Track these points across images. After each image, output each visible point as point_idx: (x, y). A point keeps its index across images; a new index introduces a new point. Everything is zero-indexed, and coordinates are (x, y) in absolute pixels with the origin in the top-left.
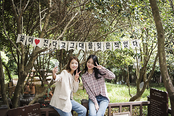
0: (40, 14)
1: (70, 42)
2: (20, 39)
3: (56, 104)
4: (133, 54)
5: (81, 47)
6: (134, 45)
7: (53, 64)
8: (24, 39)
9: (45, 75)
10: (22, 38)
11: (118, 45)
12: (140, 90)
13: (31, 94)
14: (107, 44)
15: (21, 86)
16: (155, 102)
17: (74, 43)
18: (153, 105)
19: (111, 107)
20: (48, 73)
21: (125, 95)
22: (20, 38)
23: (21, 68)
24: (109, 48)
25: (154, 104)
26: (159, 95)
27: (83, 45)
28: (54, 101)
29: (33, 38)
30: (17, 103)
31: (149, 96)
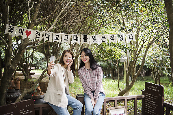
1: (64, 34)
2: (9, 30)
3: (50, 100)
4: (124, 48)
5: (75, 39)
6: (130, 39)
7: (36, 58)
8: (13, 30)
9: (29, 69)
10: (11, 29)
11: (113, 39)
12: (130, 84)
13: (15, 90)
14: (103, 37)
15: (8, 80)
16: (150, 96)
17: (68, 36)
18: (148, 99)
19: (106, 102)
20: (32, 67)
21: (112, 89)
22: (9, 29)
23: (9, 61)
24: (104, 41)
25: (149, 97)
26: (154, 89)
27: (78, 38)
28: (48, 97)
29: (23, 29)
30: (3, 99)
31: (143, 90)
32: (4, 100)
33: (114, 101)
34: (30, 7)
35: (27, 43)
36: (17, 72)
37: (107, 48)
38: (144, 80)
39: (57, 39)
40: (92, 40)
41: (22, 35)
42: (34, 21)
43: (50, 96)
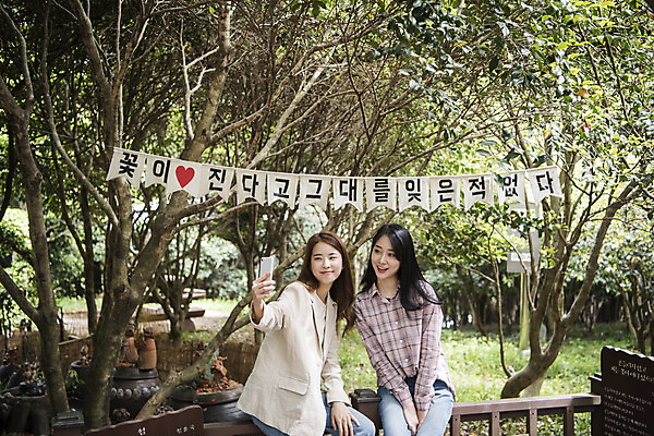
0: (185, 71)
1: (305, 178)
2: (121, 167)
3: (263, 409)
4: (519, 221)
5: (346, 194)
6: (541, 189)
7: (209, 257)
8: (136, 166)
9: (185, 296)
10: (129, 163)
11: (481, 190)
12: (543, 353)
13: (140, 371)
14: (443, 184)
15: (115, 339)
16: (621, 397)
17: (320, 182)
18: (614, 410)
21: (478, 369)
22: (121, 161)
23: (119, 273)
24: (450, 199)
25: (618, 404)
26: (637, 372)
27: (355, 188)
28: (255, 397)
29: (169, 162)
30: (101, 403)
31: (596, 375)
32: (104, 408)
33: (488, 416)
34: (193, 85)
35: (179, 210)
36: (144, 306)
37: (459, 224)
38: (596, 335)
39: (283, 194)
40: (404, 195)
41: (165, 181)
42: (204, 131)
43: (260, 396)
